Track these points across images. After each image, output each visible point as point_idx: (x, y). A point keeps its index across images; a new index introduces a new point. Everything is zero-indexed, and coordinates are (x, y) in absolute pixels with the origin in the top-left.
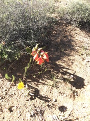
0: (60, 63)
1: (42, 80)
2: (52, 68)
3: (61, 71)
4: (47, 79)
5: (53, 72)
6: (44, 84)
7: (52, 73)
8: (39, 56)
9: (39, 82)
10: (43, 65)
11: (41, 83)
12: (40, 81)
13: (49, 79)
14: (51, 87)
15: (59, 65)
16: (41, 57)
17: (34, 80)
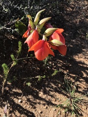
0: (82, 60)
1: (45, 92)
2: (67, 68)
3: (85, 75)
4: (56, 90)
5: (69, 77)
6: (49, 103)
7: (66, 77)
8: (41, 38)
9: (37, 97)
10: (49, 60)
11: (41, 99)
12: (41, 94)
13: (60, 92)
14: (63, 111)
15: (80, 62)
16: (44, 38)
17: (27, 92)
